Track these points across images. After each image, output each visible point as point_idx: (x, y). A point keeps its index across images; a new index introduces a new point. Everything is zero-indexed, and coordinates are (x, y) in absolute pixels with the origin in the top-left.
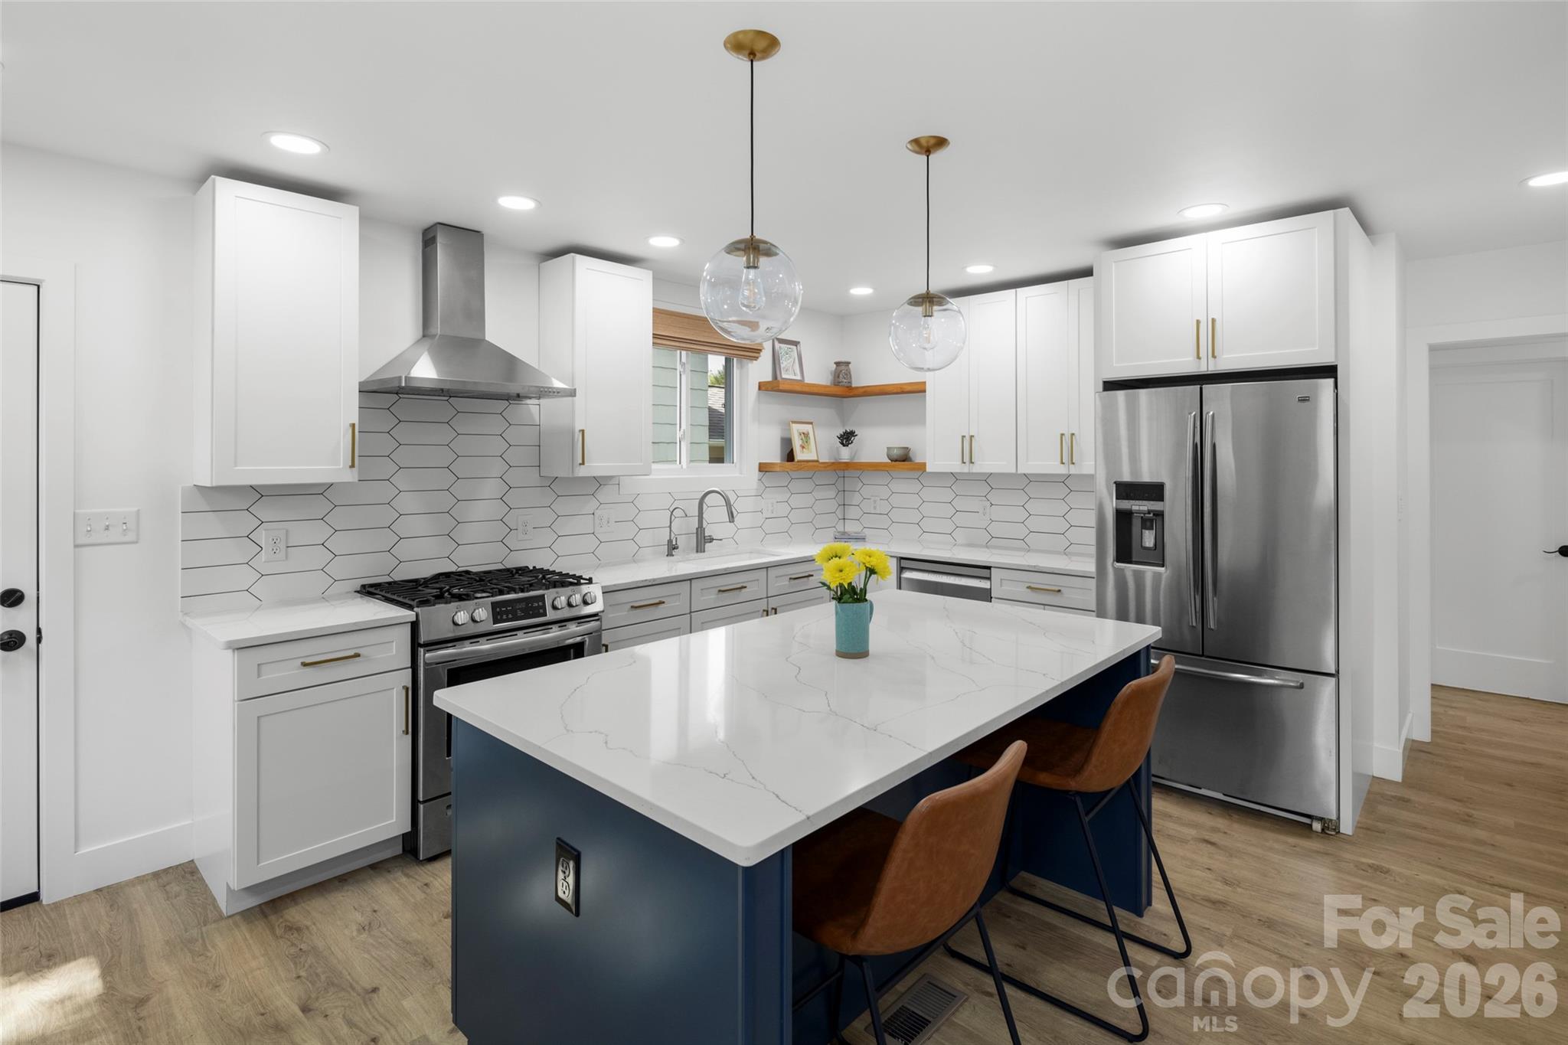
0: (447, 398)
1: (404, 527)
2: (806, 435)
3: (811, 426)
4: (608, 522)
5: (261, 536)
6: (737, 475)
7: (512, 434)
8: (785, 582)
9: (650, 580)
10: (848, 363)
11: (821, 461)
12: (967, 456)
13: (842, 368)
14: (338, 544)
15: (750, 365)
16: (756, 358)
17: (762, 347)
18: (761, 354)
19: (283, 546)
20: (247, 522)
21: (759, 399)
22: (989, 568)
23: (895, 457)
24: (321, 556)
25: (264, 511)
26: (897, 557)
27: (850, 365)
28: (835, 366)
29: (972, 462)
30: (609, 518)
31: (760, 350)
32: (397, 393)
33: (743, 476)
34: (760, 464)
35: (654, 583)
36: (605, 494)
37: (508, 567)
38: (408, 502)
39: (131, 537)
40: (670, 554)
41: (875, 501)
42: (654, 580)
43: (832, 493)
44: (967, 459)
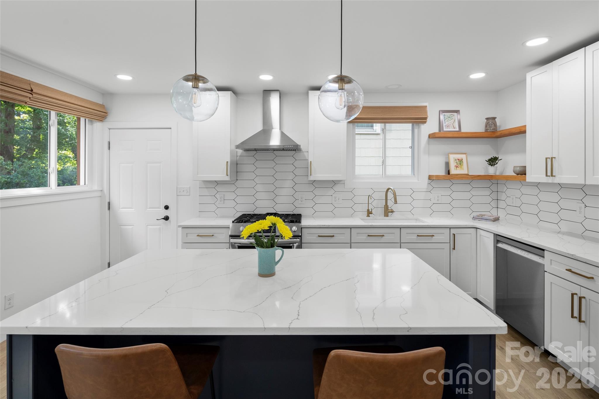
0: (272, 151)
1: (259, 196)
2: (461, 161)
3: (465, 155)
4: (339, 199)
5: (218, 196)
6: (417, 181)
7: (297, 164)
8: (415, 237)
9: (327, 226)
10: (494, 118)
11: (470, 174)
12: (550, 172)
13: (491, 121)
14: (239, 200)
15: (422, 126)
16: (425, 122)
17: (427, 116)
18: (427, 120)
19: (223, 199)
20: (214, 192)
21: (428, 143)
22: (544, 250)
23: (518, 172)
24: (233, 204)
25: (219, 188)
26: (494, 234)
27: (496, 119)
28: (486, 120)
29: (552, 175)
30: (339, 198)
31: (427, 118)
32: (256, 151)
33: (419, 181)
34: (429, 175)
35: (329, 227)
36: (337, 188)
37: (295, 213)
38: (259, 188)
39: (188, 194)
40: (368, 216)
41: (513, 198)
42: (329, 226)
43: (487, 192)
44: (549, 174)
